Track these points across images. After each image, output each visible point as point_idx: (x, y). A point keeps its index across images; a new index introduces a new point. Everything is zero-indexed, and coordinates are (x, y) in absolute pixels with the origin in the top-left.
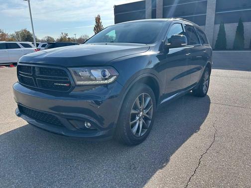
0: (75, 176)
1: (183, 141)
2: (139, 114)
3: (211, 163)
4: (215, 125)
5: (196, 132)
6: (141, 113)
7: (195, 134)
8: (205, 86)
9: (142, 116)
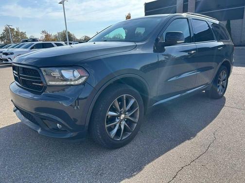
0: (40, 176)
1: (169, 149)
2: (119, 116)
3: (189, 178)
4: (217, 133)
5: (189, 139)
6: (123, 116)
7: (187, 142)
8: (221, 87)
9: (124, 119)
